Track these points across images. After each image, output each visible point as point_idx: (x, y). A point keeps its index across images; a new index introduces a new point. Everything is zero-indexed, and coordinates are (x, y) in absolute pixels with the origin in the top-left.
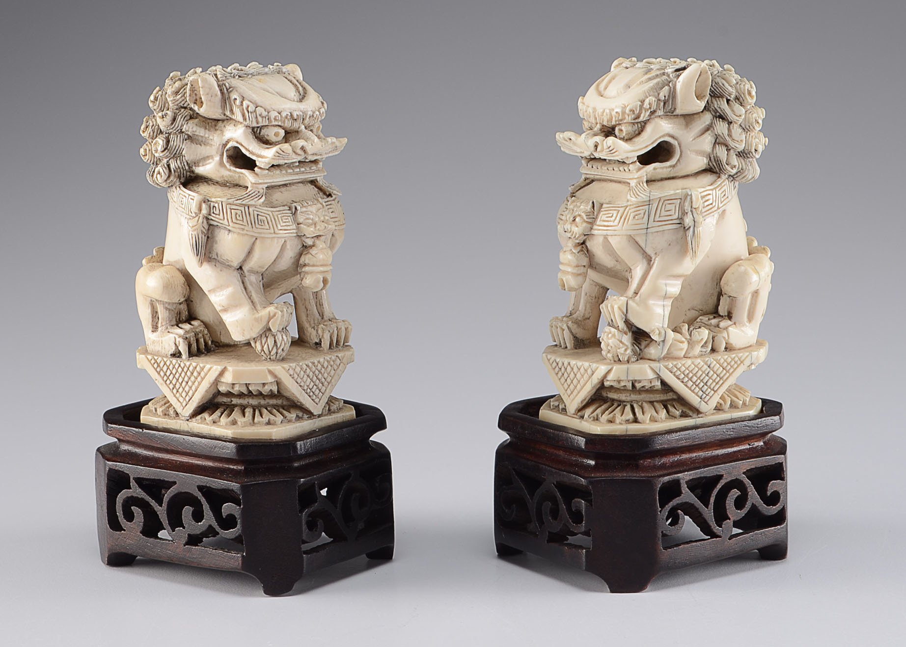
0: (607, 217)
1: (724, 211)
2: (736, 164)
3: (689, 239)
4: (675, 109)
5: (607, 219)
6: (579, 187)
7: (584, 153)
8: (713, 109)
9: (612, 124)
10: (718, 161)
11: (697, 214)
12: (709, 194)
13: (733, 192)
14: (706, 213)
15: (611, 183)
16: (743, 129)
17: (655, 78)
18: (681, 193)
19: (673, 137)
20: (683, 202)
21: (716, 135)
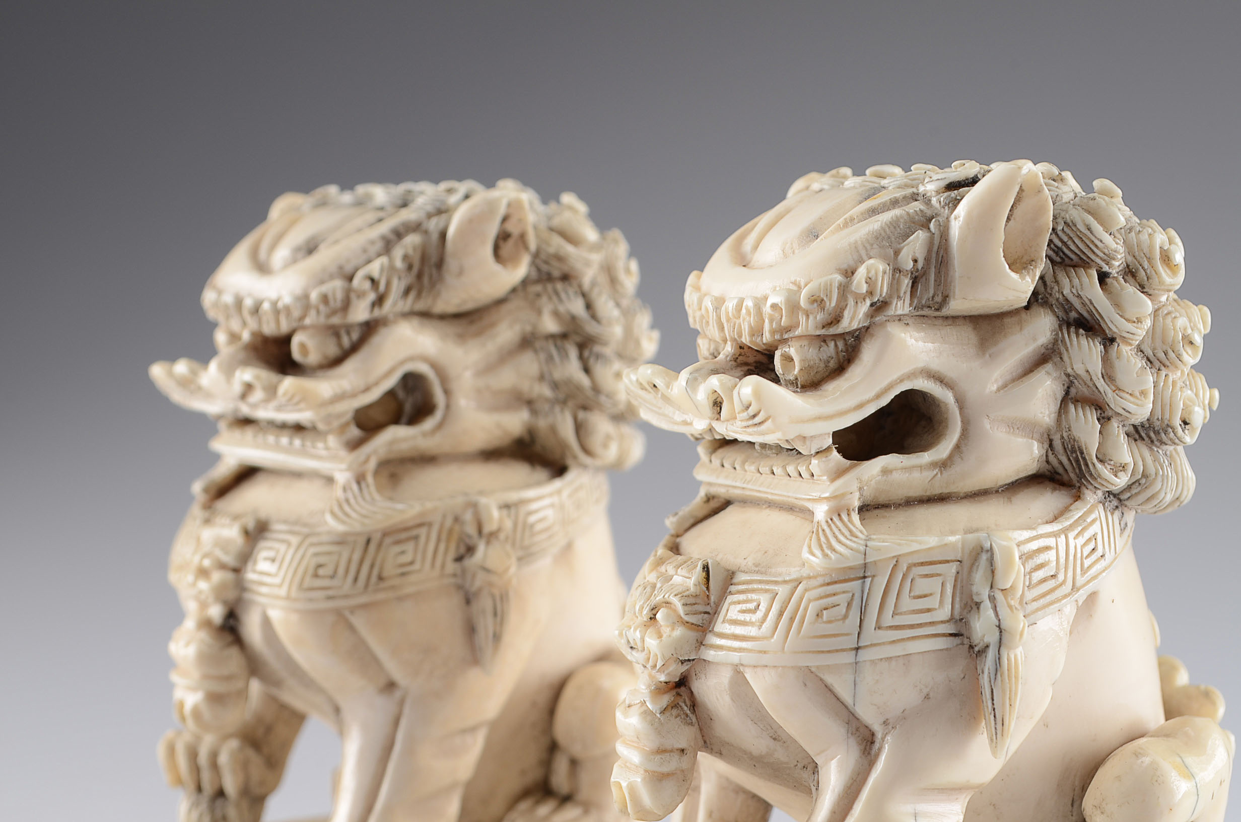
0: (743, 612)
1: (1092, 597)
2: (1127, 458)
3: (985, 680)
4: (946, 298)
5: (741, 617)
6: (692, 521)
7: (691, 424)
8: (1057, 300)
9: (764, 341)
10: (1075, 452)
11: (1010, 607)
12: (1048, 548)
13: (1120, 542)
14: (1035, 605)
15: (768, 511)
16: (1148, 359)
17: (889, 209)
18: (960, 545)
19: (940, 379)
20: (966, 570)
21: (1068, 375)
